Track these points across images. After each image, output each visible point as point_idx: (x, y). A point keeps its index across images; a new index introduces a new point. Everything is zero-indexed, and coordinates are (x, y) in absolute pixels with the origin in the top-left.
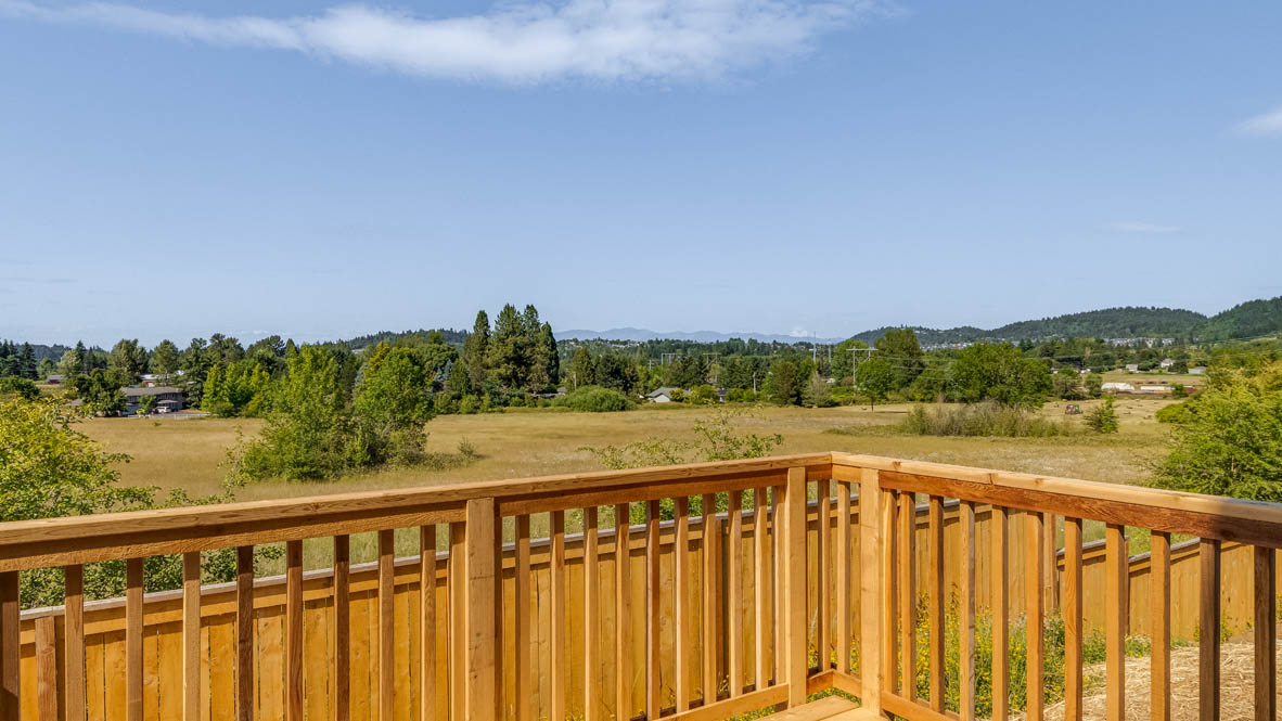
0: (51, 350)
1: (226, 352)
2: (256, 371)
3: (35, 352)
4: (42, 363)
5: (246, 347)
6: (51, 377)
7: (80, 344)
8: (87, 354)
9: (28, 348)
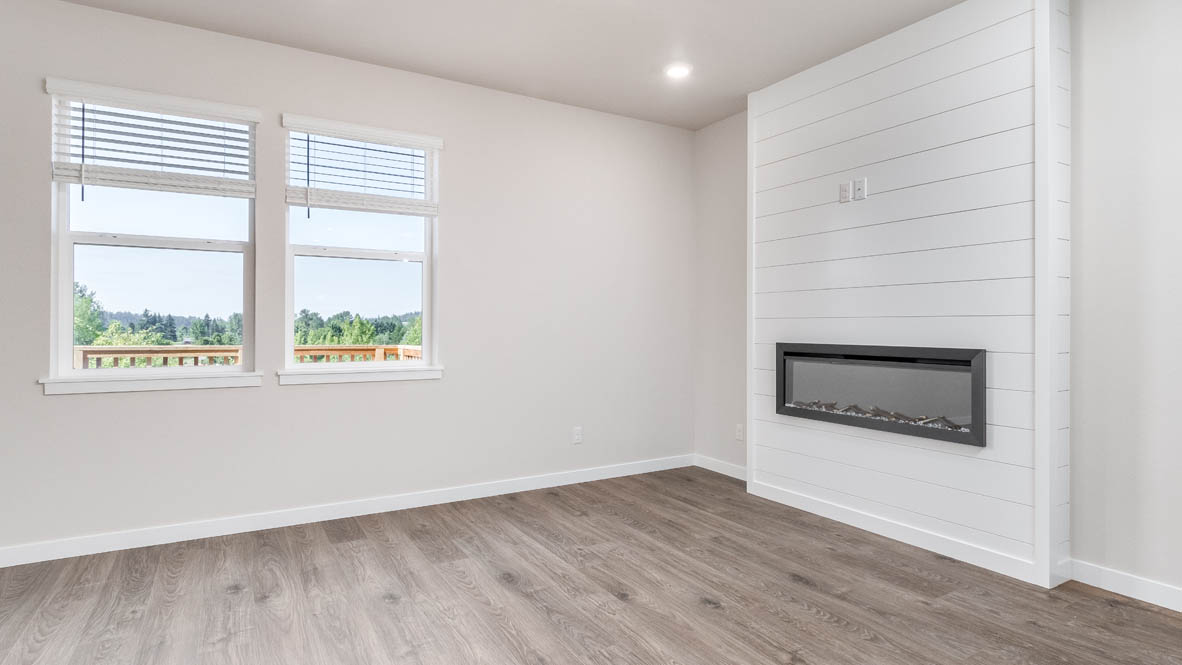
0: (186, 320)
1: (310, 322)
2: (329, 337)
3: (176, 322)
4: (180, 329)
5: (325, 319)
6: (186, 339)
7: (207, 316)
8: (212, 323)
9: (171, 319)
